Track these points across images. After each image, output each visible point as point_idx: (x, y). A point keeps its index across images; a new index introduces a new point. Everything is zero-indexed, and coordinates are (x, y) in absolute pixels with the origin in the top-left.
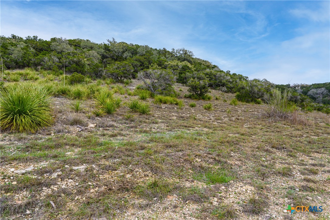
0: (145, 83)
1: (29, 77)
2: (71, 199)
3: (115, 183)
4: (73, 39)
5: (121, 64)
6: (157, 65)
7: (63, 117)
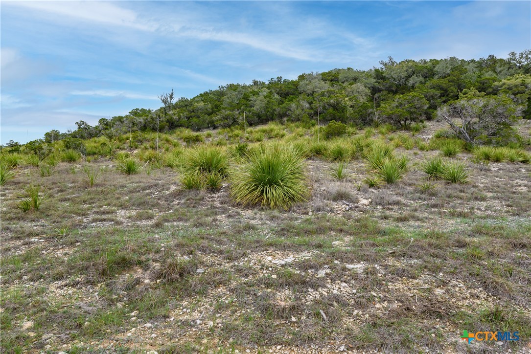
0: (452, 126)
1: (274, 134)
2: (348, 313)
3: (417, 300)
4: (327, 72)
5: (405, 97)
6: (477, 89)
7: (323, 188)
